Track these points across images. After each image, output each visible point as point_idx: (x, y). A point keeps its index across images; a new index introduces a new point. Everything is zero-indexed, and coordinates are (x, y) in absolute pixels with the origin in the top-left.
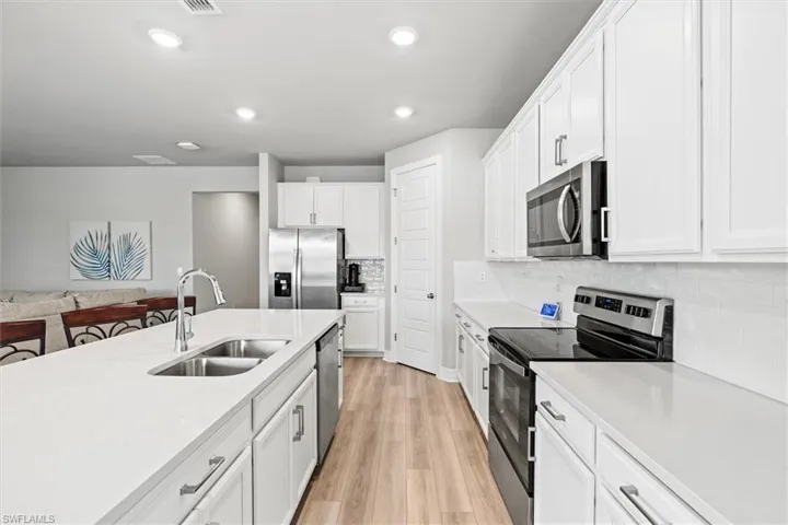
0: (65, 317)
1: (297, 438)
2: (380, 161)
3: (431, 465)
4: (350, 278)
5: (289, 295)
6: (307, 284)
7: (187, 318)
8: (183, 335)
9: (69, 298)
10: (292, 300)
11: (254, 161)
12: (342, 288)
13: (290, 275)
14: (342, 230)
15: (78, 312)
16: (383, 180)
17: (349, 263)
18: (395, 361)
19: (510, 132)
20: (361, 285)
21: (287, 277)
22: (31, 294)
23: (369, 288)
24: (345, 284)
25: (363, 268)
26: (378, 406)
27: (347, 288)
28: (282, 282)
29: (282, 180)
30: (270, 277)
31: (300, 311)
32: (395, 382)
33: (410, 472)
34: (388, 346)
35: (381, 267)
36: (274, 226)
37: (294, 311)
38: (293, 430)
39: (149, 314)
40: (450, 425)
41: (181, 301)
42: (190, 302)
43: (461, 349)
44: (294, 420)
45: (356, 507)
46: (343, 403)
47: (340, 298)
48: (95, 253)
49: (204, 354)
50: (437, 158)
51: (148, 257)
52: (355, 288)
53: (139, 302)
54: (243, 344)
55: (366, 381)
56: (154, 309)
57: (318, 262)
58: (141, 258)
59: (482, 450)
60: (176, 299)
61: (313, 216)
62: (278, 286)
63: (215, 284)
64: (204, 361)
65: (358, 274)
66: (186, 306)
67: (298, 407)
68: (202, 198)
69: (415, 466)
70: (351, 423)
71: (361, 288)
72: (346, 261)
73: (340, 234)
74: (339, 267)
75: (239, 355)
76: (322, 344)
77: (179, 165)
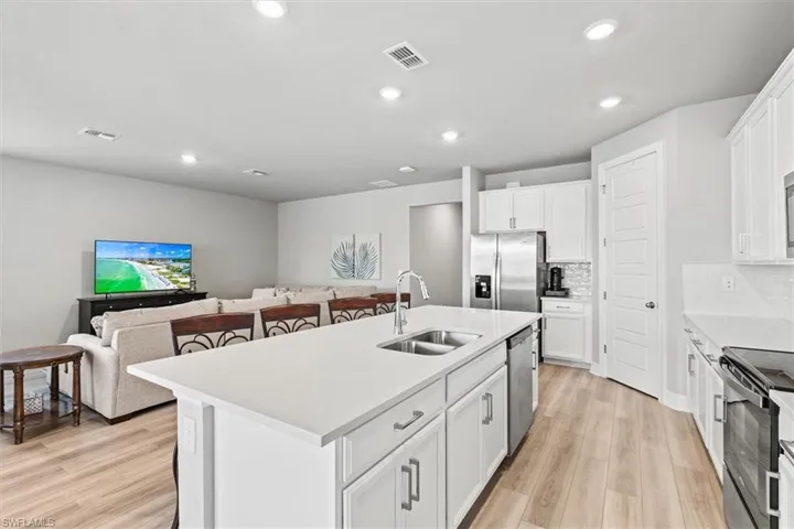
0: (330, 303)
1: (487, 421)
2: (587, 157)
3: (639, 493)
4: (552, 282)
5: (489, 296)
6: (506, 287)
7: (403, 311)
8: (400, 323)
9: (331, 291)
10: (491, 302)
11: (458, 174)
12: (542, 292)
13: (489, 277)
14: (542, 233)
15: (336, 301)
16: (589, 177)
17: (551, 267)
18: (605, 376)
19: (766, 99)
20: (563, 289)
21: (487, 279)
22: (311, 287)
23: (574, 293)
24: (546, 289)
25: (567, 273)
26: (578, 419)
27: (548, 292)
28: (483, 284)
29: (483, 189)
30: (471, 279)
31: (498, 311)
32: (602, 397)
33: (611, 494)
34: (596, 358)
35: (588, 271)
36: (475, 232)
37: (493, 311)
38: (483, 415)
39: (378, 305)
40: (671, 457)
41: (398, 296)
42: (406, 298)
43: (692, 373)
44: (482, 405)
45: (544, 506)
46: (538, 408)
47: (540, 302)
48: (345, 258)
49: (414, 338)
50: (658, 146)
51: (378, 261)
52: (559, 293)
53: (372, 296)
54: (444, 335)
55: (567, 391)
56: (381, 302)
57: (517, 266)
58: (374, 263)
59: (715, 497)
60: (395, 295)
61: (513, 220)
62: (479, 288)
63: (422, 283)
64: (414, 343)
65: (560, 278)
66: (402, 301)
67: (487, 394)
68: (418, 211)
69: (618, 489)
70: (548, 428)
71: (565, 293)
72: (548, 264)
73: (541, 238)
74: (539, 270)
75: (441, 343)
76: (513, 343)
77: (400, 185)
